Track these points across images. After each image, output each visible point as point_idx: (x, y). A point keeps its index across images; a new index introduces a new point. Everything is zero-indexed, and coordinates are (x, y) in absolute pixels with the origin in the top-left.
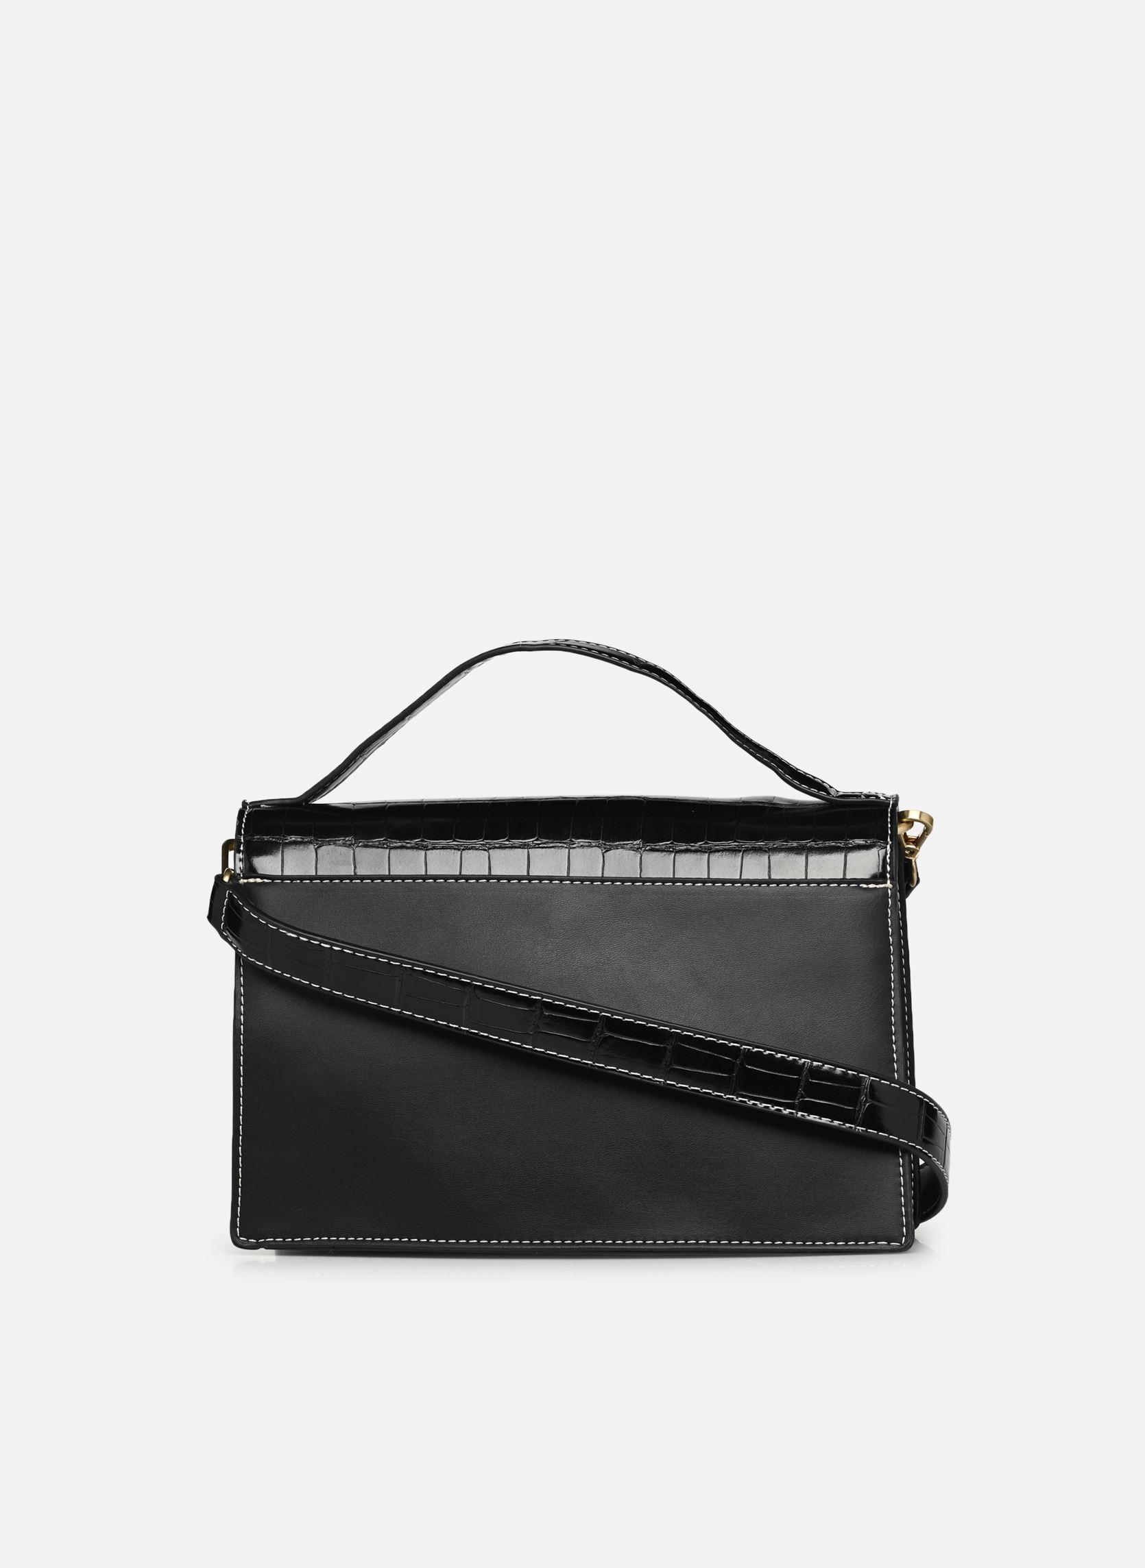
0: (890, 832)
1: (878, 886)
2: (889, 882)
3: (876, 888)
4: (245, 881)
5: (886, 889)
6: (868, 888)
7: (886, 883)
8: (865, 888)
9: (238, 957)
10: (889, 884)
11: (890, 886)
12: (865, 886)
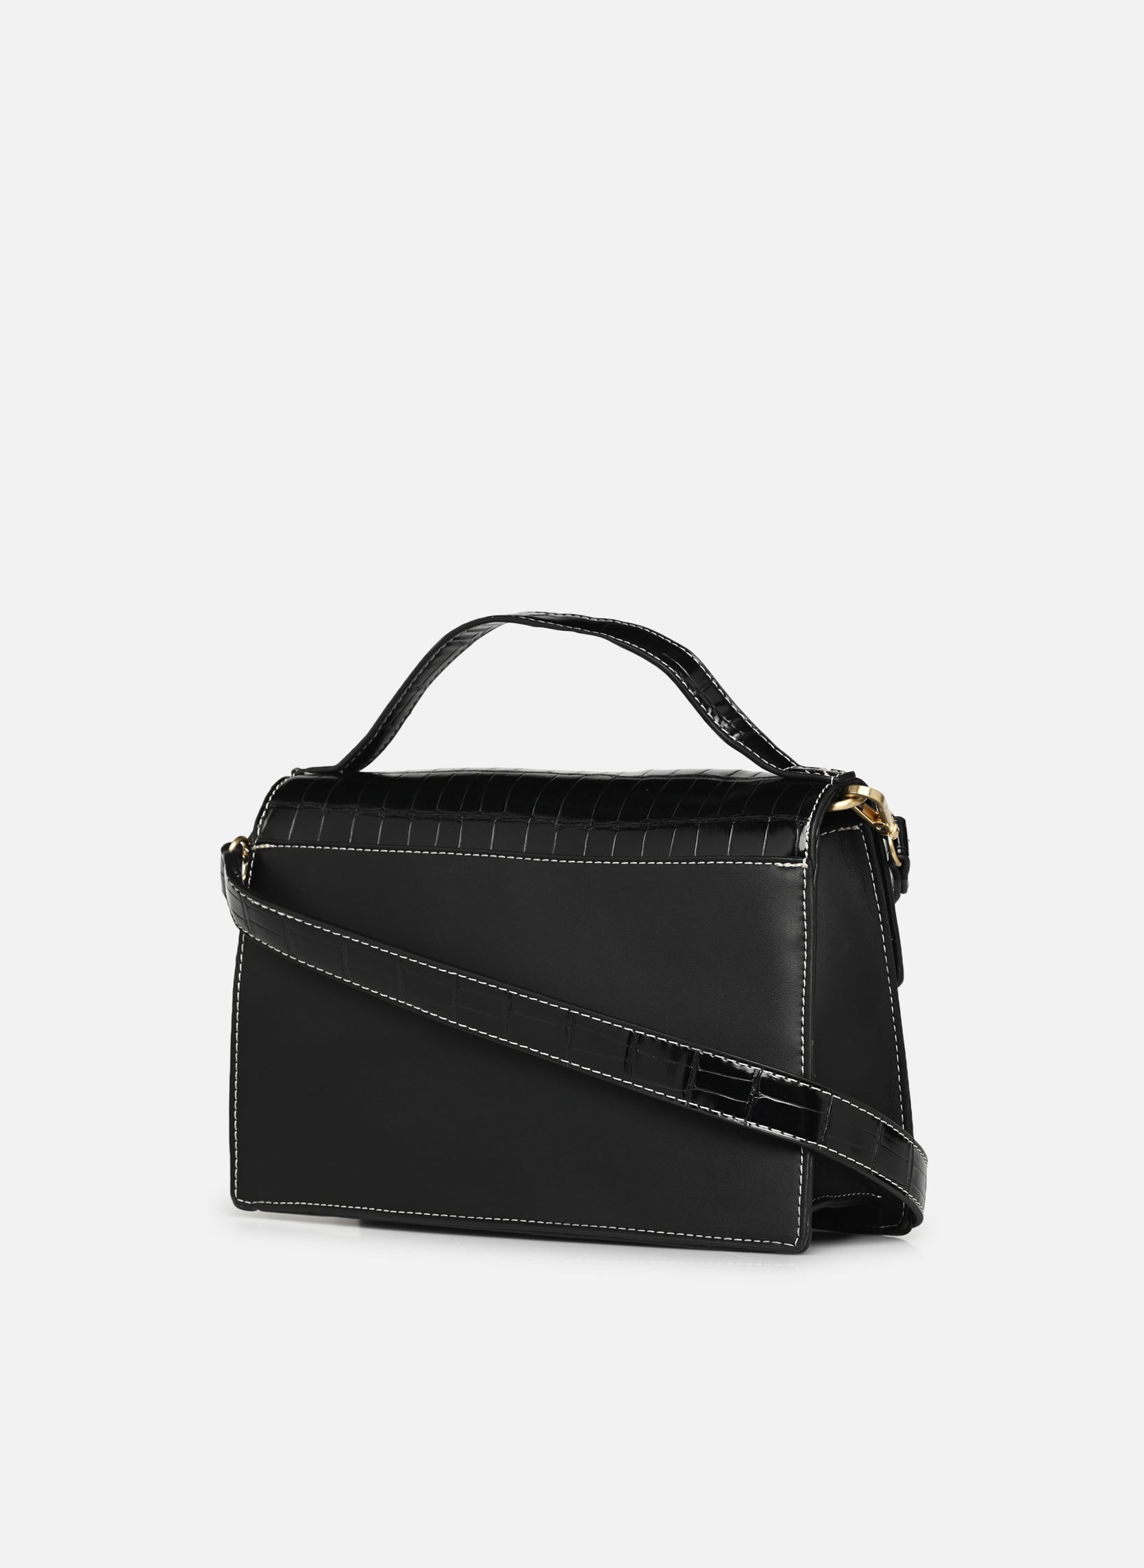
0: (814, 808)
1: (793, 865)
2: (804, 860)
3: (791, 867)
4: (258, 847)
5: (801, 868)
6: (784, 867)
7: (802, 862)
8: (780, 867)
9: (241, 933)
10: (804, 864)
11: (806, 866)
12: (780, 865)
